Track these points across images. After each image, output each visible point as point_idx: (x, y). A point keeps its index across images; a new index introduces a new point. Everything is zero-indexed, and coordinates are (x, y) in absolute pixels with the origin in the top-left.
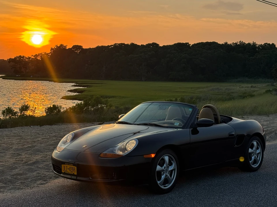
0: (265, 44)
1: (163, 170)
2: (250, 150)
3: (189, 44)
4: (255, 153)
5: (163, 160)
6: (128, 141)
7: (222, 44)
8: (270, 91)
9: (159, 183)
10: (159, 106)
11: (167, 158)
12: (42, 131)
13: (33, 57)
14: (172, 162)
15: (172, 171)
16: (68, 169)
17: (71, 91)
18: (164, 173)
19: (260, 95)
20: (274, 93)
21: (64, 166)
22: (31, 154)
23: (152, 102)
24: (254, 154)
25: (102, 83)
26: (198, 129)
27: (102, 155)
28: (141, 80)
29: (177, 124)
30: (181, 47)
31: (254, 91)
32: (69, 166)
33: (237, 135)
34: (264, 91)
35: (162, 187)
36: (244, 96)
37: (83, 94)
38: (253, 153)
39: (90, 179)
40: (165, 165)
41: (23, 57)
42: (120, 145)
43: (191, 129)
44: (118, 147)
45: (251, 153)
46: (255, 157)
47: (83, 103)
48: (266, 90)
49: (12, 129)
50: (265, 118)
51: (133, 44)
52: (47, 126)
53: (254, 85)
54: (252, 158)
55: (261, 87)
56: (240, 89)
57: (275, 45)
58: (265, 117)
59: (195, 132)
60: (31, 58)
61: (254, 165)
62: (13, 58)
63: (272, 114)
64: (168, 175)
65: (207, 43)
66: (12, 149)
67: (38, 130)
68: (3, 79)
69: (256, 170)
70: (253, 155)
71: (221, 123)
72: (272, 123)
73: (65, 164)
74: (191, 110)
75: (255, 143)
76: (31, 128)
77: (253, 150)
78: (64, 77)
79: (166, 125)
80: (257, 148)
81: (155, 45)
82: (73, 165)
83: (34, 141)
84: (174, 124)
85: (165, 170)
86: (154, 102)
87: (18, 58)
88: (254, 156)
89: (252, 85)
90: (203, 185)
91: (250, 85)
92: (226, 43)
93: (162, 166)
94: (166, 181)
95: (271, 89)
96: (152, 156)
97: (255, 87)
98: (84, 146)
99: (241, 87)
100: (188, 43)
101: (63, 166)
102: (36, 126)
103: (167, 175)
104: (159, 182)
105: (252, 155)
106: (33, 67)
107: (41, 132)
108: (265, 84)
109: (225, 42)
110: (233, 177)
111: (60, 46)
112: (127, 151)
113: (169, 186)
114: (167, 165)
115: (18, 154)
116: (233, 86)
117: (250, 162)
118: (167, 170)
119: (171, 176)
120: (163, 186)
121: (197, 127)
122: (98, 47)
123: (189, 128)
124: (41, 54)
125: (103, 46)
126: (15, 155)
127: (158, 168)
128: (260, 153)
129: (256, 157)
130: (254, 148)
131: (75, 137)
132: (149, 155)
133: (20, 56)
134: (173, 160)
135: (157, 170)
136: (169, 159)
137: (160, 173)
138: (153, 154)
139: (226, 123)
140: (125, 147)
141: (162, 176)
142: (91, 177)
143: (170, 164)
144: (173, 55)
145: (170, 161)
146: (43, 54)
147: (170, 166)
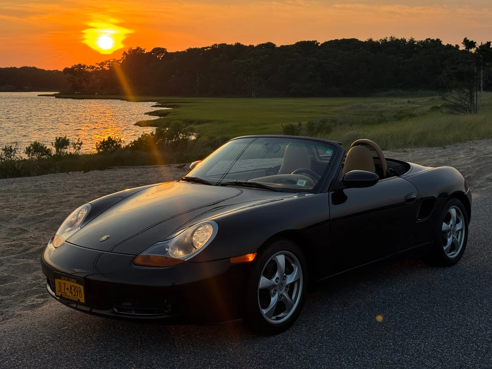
0: (427, 39)
1: (274, 286)
2: (445, 226)
3: (318, 42)
4: (454, 231)
5: (274, 264)
6: (196, 228)
7: (366, 42)
8: (438, 108)
9: (266, 314)
10: (265, 145)
11: (281, 259)
12: (84, 181)
13: (97, 66)
14: (293, 265)
15: (292, 285)
16: (68, 289)
17: (150, 114)
18: (276, 290)
19: (424, 114)
20: (444, 110)
21: (60, 283)
22: (46, 229)
23: (256, 137)
24: (451, 232)
25: (194, 101)
26: (346, 191)
27: (138, 260)
28: (250, 96)
29: (302, 183)
30: (307, 47)
31: (414, 109)
32: (69, 284)
33: (422, 199)
34: (428, 108)
35: (273, 321)
36: (400, 116)
37: (166, 117)
38: (449, 230)
39: (114, 312)
40: (277, 275)
41: (84, 66)
42: (179, 236)
43: (331, 193)
44: (175, 240)
45: (445, 232)
46: (453, 238)
47: (154, 133)
48: (432, 106)
49: (37, 177)
50: (439, 151)
51: (238, 45)
52: (96, 171)
53: (412, 100)
54: (447, 240)
55: (421, 102)
56: (392, 106)
57: (441, 41)
58: (440, 149)
59: (339, 198)
60: (95, 67)
61: (451, 254)
62: (70, 67)
63: (450, 144)
64: (285, 294)
65: (344, 40)
66: (17, 219)
67: (78, 180)
68: (56, 97)
69: (453, 262)
70: (450, 234)
71: (388, 176)
72: (453, 160)
73: (60, 278)
74: (329, 153)
75: (453, 211)
76: (68, 175)
77: (450, 226)
78: (143, 94)
79: (279, 184)
80: (458, 221)
81: (270, 46)
82: (77, 282)
83: (61, 202)
84: (296, 183)
85: (276, 284)
86: (258, 137)
87: (76, 67)
88: (451, 237)
89: (410, 99)
90: (357, 306)
91: (406, 100)
92: (371, 40)
93: (270, 278)
94: (281, 307)
95: (439, 105)
96: (248, 259)
97: (414, 103)
98: (104, 238)
99: (394, 102)
100: (316, 41)
102: (78, 172)
103: (282, 295)
104: (264, 311)
105: (447, 235)
106: (98, 80)
107: (81, 183)
108: (427, 98)
109: (369, 38)
110: (414, 281)
111: (136, 50)
112: (196, 248)
113: (286, 316)
114: (281, 274)
115: (21, 229)
116: (382, 102)
117: (445, 248)
118: (282, 284)
120: (274, 318)
121: (343, 189)
122: (190, 50)
123: (327, 190)
124: (109, 61)
125: (196, 48)
126: (15, 232)
127: (264, 281)
128: (461, 230)
129: (456, 237)
130: (451, 222)
132: (243, 257)
133: (80, 65)
134: (294, 261)
135: (260, 286)
136: (285, 259)
137: (266, 293)
138: (252, 255)
139: (398, 175)
140: (191, 240)
141: (273, 299)
142: (118, 309)
143: (289, 270)
144: (295, 59)
145: (287, 263)
146: (111, 61)
147: (288, 276)
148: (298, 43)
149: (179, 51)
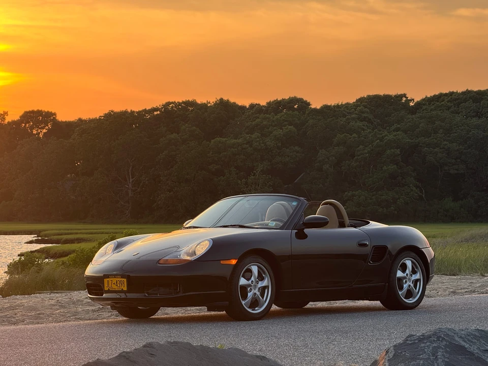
1: (249, 286)
2: (400, 274)
4: (409, 279)
5: (250, 271)
6: (198, 243)
9: (244, 304)
11: (255, 269)
14: (264, 275)
15: (263, 288)
16: (114, 284)
18: (251, 289)
21: (108, 281)
24: (407, 280)
26: (306, 231)
27: (161, 262)
29: (273, 224)
32: (114, 280)
33: (374, 246)
35: (249, 310)
38: (405, 278)
39: (145, 296)
40: (253, 279)
42: (187, 248)
43: (295, 231)
44: (184, 251)
45: (400, 279)
54: (403, 286)
61: (408, 299)
64: (258, 293)
69: (411, 307)
70: (406, 282)
73: (108, 278)
75: (409, 263)
77: (405, 275)
80: (414, 272)
81: (297, 105)
82: (122, 278)
85: (252, 285)
88: (407, 284)
93: (248, 280)
94: (255, 303)
96: (232, 262)
98: (135, 253)
100: (404, 95)
101: (106, 280)
103: (255, 294)
104: (243, 303)
105: (403, 282)
112: (196, 255)
113: (258, 310)
114: (255, 279)
117: (400, 293)
118: (255, 286)
119: (262, 295)
120: (251, 309)
121: (303, 229)
123: (292, 228)
127: (243, 281)
128: (419, 280)
129: (412, 286)
130: (407, 271)
131: (119, 246)
132: (228, 261)
135: (240, 284)
136: (258, 270)
137: (244, 289)
138: (234, 260)
139: (356, 227)
140: (194, 251)
141: (249, 294)
142: (148, 293)
143: (261, 278)
144: (355, 135)
145: (259, 273)
147: (260, 282)
148: (361, 100)
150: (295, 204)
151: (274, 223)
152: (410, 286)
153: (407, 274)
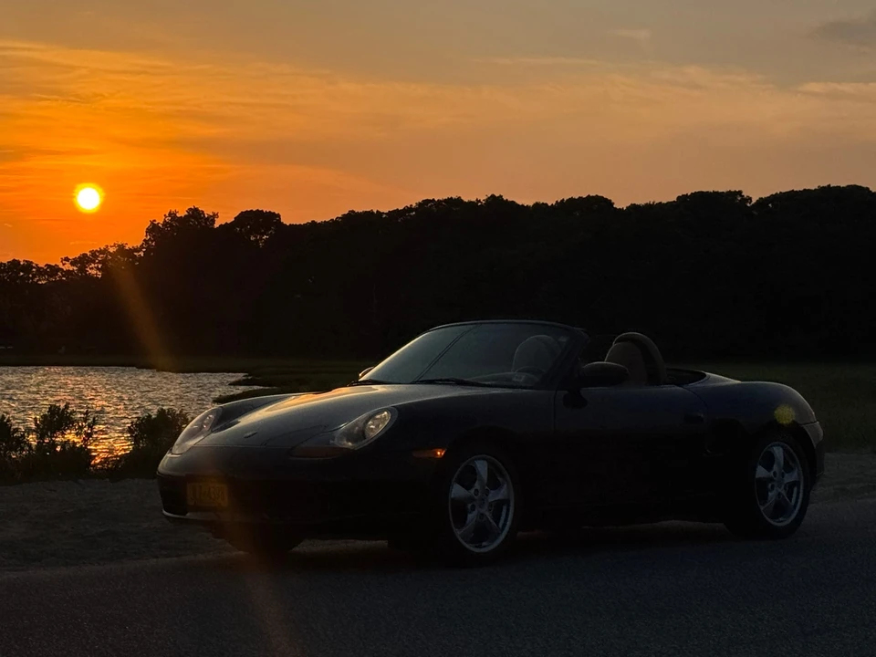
1: (471, 500)
2: (761, 472)
3: (745, 194)
4: (779, 482)
5: (473, 471)
9: (460, 535)
11: (482, 467)
14: (500, 479)
15: (499, 503)
16: (205, 493)
18: (474, 506)
21: (193, 488)
24: (775, 483)
26: (585, 391)
27: (295, 452)
32: (206, 486)
35: (471, 547)
38: (771, 480)
40: (477, 486)
42: (348, 425)
44: (343, 429)
45: (763, 483)
54: (767, 494)
60: (59, 270)
61: (776, 520)
64: (488, 514)
69: (783, 534)
70: (773, 487)
73: (195, 481)
75: (778, 451)
77: (771, 474)
80: (788, 470)
81: (598, 205)
82: (220, 481)
85: (476, 497)
88: (775, 491)
93: (468, 488)
94: (482, 533)
96: (436, 454)
98: (249, 434)
100: (740, 192)
101: (189, 486)
103: (483, 515)
104: (458, 533)
105: (767, 486)
106: (68, 308)
111: (188, 217)
112: (367, 439)
113: (488, 547)
114: (482, 486)
117: (762, 508)
118: (483, 500)
119: (497, 519)
120: (474, 544)
121: (579, 388)
127: (457, 491)
128: (795, 484)
129: (785, 494)
130: (775, 468)
132: (427, 451)
133: (15, 264)
134: (501, 474)
135: (452, 495)
136: (489, 468)
137: (461, 509)
138: (441, 450)
139: (678, 384)
140: (364, 430)
141: (469, 515)
143: (494, 484)
145: (491, 474)
146: (111, 250)
147: (492, 492)
149: (318, 221)
150: (563, 339)
151: (523, 377)
152: (779, 494)
153: (775, 473)
